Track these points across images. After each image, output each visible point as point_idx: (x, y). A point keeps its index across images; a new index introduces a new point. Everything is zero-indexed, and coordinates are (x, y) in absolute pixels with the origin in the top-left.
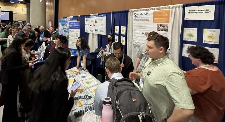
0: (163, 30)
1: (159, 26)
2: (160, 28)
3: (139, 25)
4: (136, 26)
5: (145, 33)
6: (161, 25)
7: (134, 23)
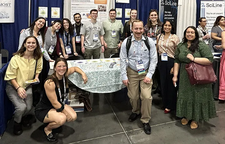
0: (103, 11)
1: (100, 7)
2: (100, 8)
3: (78, 6)
4: (75, 7)
5: (86, 14)
6: (101, 6)
7: (72, 3)
